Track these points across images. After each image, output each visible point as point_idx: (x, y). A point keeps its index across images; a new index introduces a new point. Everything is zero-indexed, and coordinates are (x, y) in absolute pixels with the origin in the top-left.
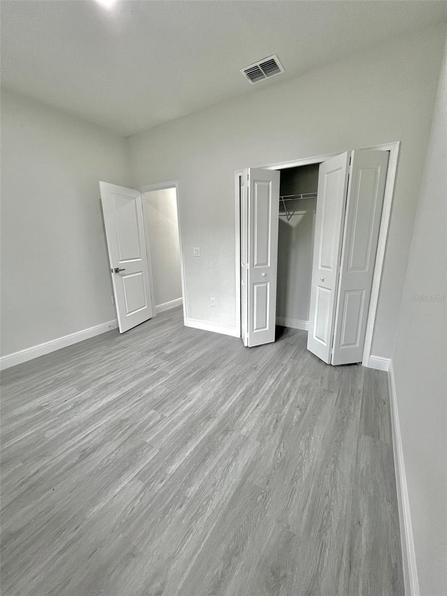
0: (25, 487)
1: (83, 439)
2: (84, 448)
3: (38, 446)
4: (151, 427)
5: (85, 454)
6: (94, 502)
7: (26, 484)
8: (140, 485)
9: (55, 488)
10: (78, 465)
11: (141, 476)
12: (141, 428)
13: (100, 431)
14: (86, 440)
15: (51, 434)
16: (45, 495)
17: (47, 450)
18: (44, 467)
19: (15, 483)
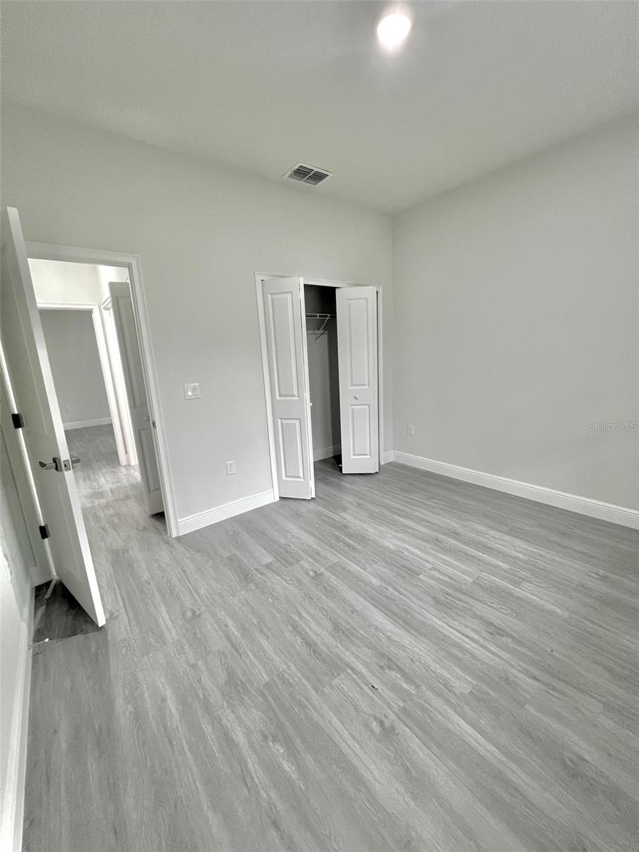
0: (560, 685)
1: (471, 639)
2: (485, 634)
3: (490, 695)
4: (450, 577)
5: (496, 632)
6: (552, 613)
7: (555, 685)
8: (525, 584)
9: (549, 650)
10: (515, 635)
11: (517, 584)
12: (450, 586)
13: (456, 623)
14: (473, 634)
15: (462, 683)
16: (561, 657)
17: (495, 678)
18: (526, 672)
19: (557, 700)
